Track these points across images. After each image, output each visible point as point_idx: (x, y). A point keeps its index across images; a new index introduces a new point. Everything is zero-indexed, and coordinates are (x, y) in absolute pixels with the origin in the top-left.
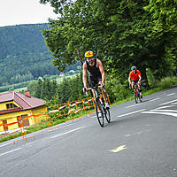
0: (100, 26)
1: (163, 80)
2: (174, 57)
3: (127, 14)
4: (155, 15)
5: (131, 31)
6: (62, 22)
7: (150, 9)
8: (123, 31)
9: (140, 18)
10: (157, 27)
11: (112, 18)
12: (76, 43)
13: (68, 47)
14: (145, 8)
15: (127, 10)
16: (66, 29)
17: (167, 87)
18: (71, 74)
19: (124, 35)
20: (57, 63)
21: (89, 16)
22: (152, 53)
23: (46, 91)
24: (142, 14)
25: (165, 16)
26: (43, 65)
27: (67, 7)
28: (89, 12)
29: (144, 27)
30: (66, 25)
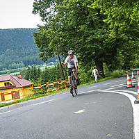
0: (73, 32)
2: (123, 56)
3: (92, 25)
4: (111, 26)
5: (94, 37)
6: (46, 28)
7: (107, 21)
8: (88, 36)
9: (101, 28)
10: (112, 35)
11: (82, 27)
12: (55, 42)
13: (50, 45)
14: (104, 21)
15: (92, 22)
16: (49, 32)
19: (89, 39)
20: (42, 55)
21: (66, 24)
22: (107, 52)
24: (102, 25)
25: (118, 27)
27: (50, 17)
28: (66, 22)
29: (103, 34)
30: (49, 30)
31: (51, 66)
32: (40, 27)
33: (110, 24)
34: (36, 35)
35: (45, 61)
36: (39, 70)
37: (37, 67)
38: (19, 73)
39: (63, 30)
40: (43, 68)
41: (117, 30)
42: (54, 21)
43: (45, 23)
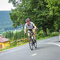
0: (30, 12)
1: (52, 33)
2: (57, 25)
3: (40, 8)
4: (50, 9)
5: (42, 14)
6: (16, 10)
7: (48, 6)
8: (39, 14)
9: (45, 10)
10: (51, 13)
11: (35, 9)
12: (21, 18)
13: (18, 19)
14: (47, 6)
15: (40, 7)
16: (18, 13)
17: (54, 36)
18: (19, 30)
19: (39, 16)
20: (14, 25)
21: (26, 8)
22: (49, 23)
23: (9, 36)
24: (46, 8)
25: (54, 9)
26: (9, 26)
27: (18, 5)
28: (26, 7)
29: (46, 13)
30: (18, 11)
31: (19, 31)
32: (13, 10)
33: (50, 8)
34: (10, 14)
35: (16, 28)
36: (13, 33)
37: (11, 31)
38: (2, 35)
39: (25, 11)
40: (15, 32)
41: (54, 11)
42: (20, 6)
43: (15, 7)
